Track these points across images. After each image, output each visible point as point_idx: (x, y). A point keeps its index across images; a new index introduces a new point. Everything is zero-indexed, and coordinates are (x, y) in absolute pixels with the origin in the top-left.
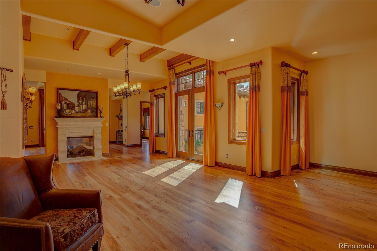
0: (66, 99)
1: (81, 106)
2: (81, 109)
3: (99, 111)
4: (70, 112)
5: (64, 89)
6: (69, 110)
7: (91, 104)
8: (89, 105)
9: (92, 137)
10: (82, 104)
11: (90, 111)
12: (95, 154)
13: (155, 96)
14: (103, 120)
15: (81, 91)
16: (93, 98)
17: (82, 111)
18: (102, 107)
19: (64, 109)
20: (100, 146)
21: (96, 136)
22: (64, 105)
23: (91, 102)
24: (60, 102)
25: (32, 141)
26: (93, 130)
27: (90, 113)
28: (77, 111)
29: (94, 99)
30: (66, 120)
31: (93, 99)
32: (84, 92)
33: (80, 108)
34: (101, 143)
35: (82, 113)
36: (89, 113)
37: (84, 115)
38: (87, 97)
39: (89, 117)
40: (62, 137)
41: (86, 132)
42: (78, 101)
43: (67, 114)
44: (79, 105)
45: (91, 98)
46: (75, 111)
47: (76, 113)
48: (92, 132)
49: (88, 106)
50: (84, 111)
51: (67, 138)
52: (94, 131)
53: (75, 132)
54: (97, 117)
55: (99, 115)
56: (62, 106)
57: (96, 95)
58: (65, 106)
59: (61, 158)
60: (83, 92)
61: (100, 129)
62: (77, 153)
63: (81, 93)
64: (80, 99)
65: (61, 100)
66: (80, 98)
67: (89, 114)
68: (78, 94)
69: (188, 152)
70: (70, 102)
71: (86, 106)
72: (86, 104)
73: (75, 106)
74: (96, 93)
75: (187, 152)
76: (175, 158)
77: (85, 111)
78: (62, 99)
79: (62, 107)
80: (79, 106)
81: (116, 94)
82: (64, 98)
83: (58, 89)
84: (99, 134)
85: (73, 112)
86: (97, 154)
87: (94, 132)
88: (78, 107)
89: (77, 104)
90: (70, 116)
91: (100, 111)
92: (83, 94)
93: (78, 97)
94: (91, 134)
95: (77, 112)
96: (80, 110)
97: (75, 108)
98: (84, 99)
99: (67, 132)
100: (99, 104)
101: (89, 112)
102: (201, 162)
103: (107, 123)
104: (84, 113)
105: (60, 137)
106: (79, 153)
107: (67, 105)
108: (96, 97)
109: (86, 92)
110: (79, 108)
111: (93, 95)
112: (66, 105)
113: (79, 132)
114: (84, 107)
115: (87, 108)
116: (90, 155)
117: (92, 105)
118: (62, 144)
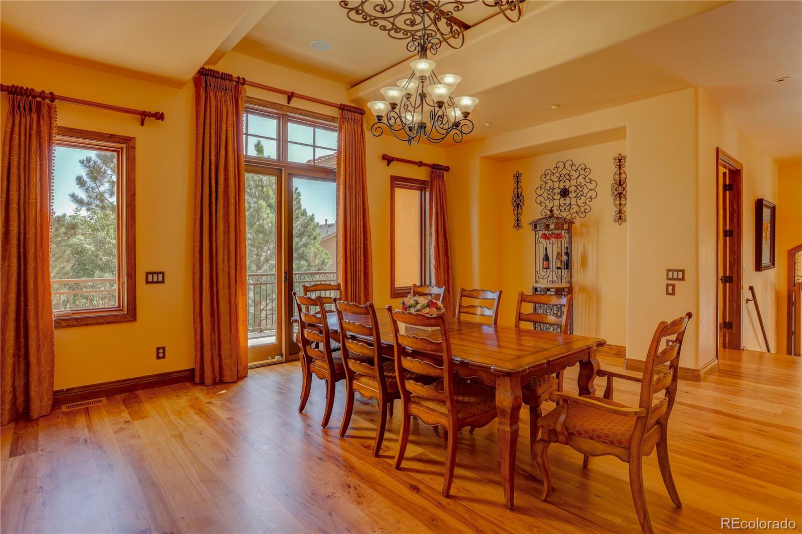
25: (161, 353)
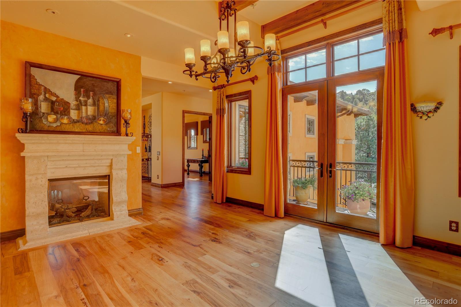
0: (47, 90)
1: (84, 108)
2: (84, 115)
3: (123, 122)
4: (56, 120)
5: (44, 66)
6: (55, 117)
7: (106, 105)
8: (101, 108)
9: (108, 176)
10: (86, 105)
11: (103, 120)
12: (115, 214)
13: (227, 97)
14: (130, 139)
15: (83, 76)
16: (110, 93)
17: (84, 120)
18: (130, 113)
19: (44, 113)
20: (124, 196)
21: (117, 174)
22: (42, 103)
23: (106, 101)
24: (33, 96)
26: (110, 161)
27: (103, 126)
28: (74, 120)
29: (112, 94)
30: (46, 138)
31: (110, 95)
32: (91, 79)
33: (82, 112)
34: (125, 189)
35: (86, 124)
36: (101, 124)
37: (90, 128)
38: (96, 89)
39: (100, 133)
40: (37, 179)
41: (94, 167)
42: (76, 98)
43: (48, 126)
44: (78, 105)
45: (107, 93)
46: (69, 118)
47: (71, 125)
48: (108, 166)
49: (98, 109)
50: (90, 119)
51: (49, 180)
52: (112, 163)
53: (70, 167)
54: (118, 133)
55: (123, 130)
56: (36, 104)
57: (116, 85)
58: (44, 107)
59: (32, 232)
60: (89, 78)
61: (126, 159)
62: (73, 213)
63: (85, 80)
64: (82, 92)
65: (34, 91)
66: (82, 90)
67: (100, 128)
68: (78, 81)
69: (317, 208)
70: (57, 97)
71: (95, 109)
72: (94, 104)
73: (69, 107)
74: (118, 84)
75: (315, 208)
76: (283, 218)
77: (93, 119)
78: (39, 89)
79: (37, 108)
80: (78, 108)
81: (191, 68)
82: (43, 88)
83: (28, 65)
84: (121, 169)
85: (65, 121)
86: (118, 213)
87: (111, 166)
88: (76, 112)
89: (73, 103)
90: (58, 129)
91: (126, 121)
92: (88, 82)
93: (78, 87)
94: (104, 171)
95: (74, 122)
96: (81, 118)
97: (69, 113)
98: (91, 93)
99: (48, 167)
100: (123, 107)
101: (101, 122)
102: (375, 236)
103: (137, 147)
104: (90, 123)
105: (31, 181)
106: (77, 213)
107: (50, 104)
108: (116, 91)
109: (95, 79)
110: (79, 113)
111: (112, 87)
112: (48, 105)
113: (79, 167)
114: (90, 110)
115: (98, 114)
116: (103, 217)
117: (107, 108)
118: (36, 196)
